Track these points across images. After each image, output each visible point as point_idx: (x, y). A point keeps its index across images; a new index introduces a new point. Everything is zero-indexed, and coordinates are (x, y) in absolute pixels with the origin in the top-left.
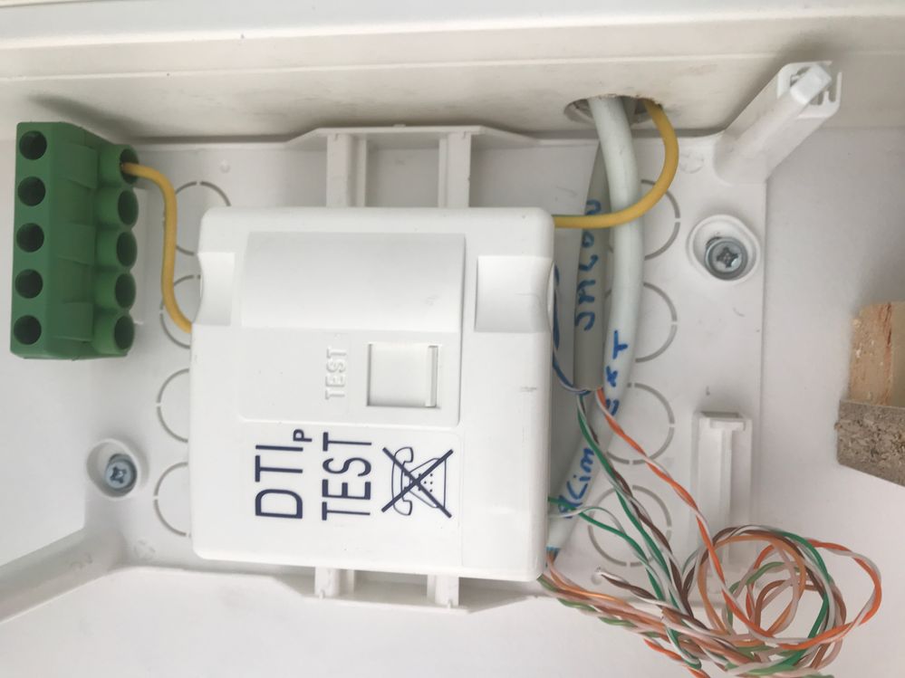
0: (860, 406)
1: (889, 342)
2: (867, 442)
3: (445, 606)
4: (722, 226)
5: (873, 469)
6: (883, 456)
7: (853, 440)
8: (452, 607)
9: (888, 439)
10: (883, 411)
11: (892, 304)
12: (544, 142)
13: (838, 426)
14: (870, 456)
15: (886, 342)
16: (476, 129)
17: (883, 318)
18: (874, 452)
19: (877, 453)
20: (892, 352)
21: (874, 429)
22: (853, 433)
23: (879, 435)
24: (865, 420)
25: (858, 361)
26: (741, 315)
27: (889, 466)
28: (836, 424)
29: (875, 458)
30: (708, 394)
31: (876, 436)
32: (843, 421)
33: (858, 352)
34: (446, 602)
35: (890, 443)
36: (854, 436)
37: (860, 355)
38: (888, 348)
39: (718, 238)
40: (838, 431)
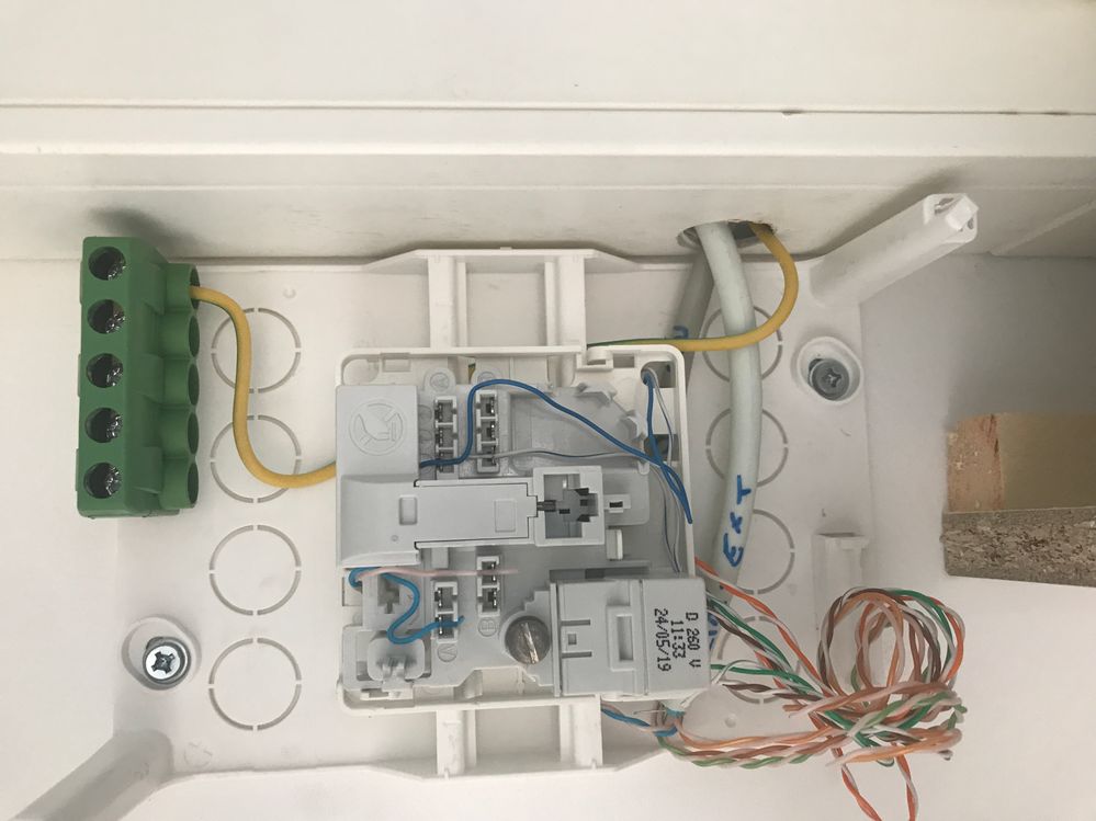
0: (970, 515)
1: (996, 450)
2: (984, 548)
3: (589, 768)
4: (824, 349)
5: (995, 573)
6: (1007, 558)
7: (965, 549)
8: (597, 767)
9: (1011, 541)
10: (1002, 516)
11: (996, 415)
12: (646, 266)
13: (943, 538)
14: (990, 561)
15: (993, 452)
16: (590, 253)
17: (986, 428)
18: (995, 556)
19: (998, 556)
20: (1000, 460)
21: (992, 534)
22: (965, 542)
23: (998, 539)
24: (979, 527)
25: (958, 472)
26: (848, 435)
27: (1016, 566)
28: (941, 537)
29: (997, 561)
30: (824, 515)
31: (995, 540)
32: (948, 534)
33: (959, 464)
34: (589, 763)
35: (1015, 545)
36: (966, 545)
37: (962, 466)
38: (996, 456)
39: (819, 360)
40: (944, 543)
